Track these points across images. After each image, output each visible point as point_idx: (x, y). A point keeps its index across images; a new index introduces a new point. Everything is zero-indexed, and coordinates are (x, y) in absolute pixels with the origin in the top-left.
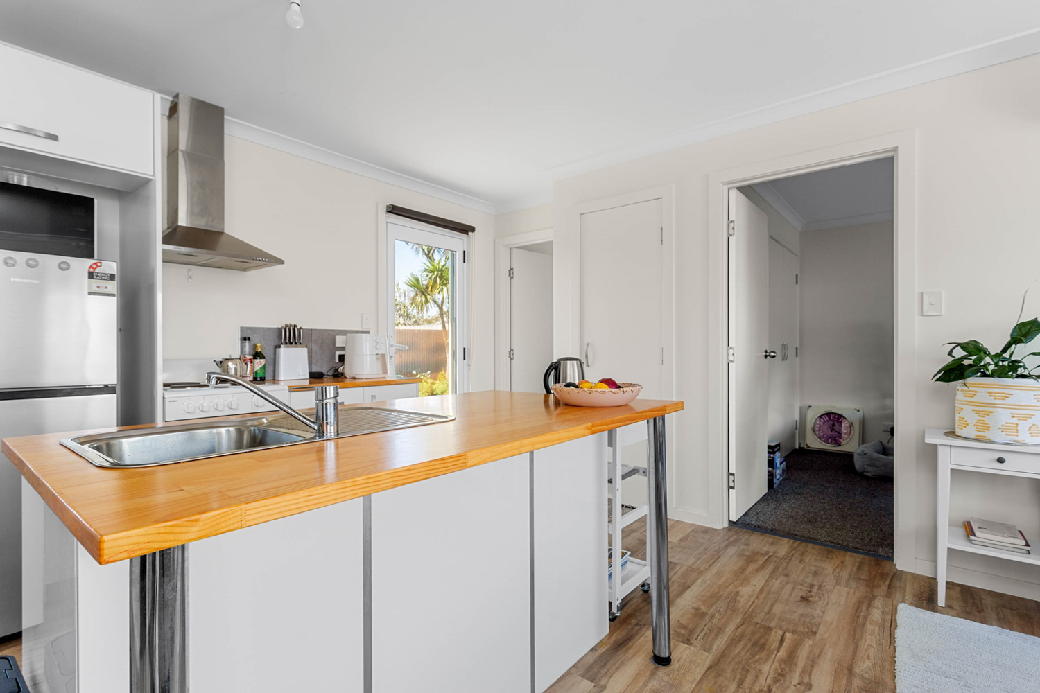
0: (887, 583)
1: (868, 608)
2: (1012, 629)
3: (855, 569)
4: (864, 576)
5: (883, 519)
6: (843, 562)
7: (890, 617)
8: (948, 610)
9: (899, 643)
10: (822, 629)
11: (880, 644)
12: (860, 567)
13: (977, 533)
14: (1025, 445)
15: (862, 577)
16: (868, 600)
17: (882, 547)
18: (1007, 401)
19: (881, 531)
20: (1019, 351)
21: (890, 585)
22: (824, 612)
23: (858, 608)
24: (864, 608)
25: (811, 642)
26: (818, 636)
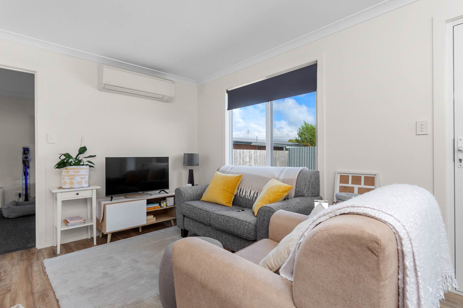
0: (36, 255)
1: (31, 268)
2: (81, 250)
3: (19, 257)
4: (25, 257)
5: (25, 233)
6: (12, 257)
7: (41, 267)
8: (61, 254)
9: (48, 273)
10: (13, 287)
11: (41, 278)
12: (21, 255)
13: (70, 222)
14: (84, 187)
15: (24, 258)
16: (31, 265)
17: (29, 243)
18: (79, 174)
19: (26, 238)
20: (81, 157)
21: (37, 256)
22: (11, 280)
23: (27, 270)
24: (29, 269)
25: (9, 295)
26: (12, 291)
